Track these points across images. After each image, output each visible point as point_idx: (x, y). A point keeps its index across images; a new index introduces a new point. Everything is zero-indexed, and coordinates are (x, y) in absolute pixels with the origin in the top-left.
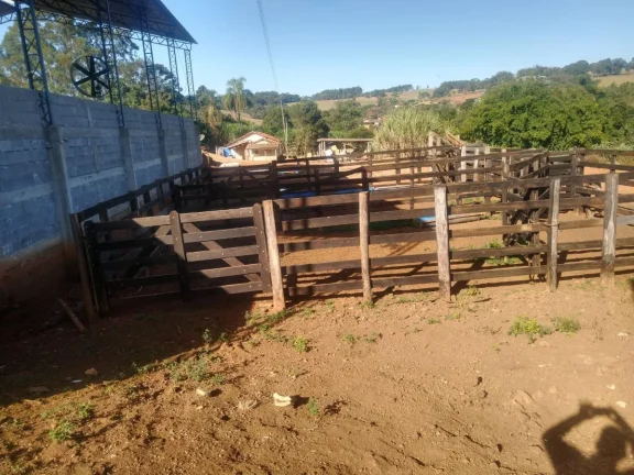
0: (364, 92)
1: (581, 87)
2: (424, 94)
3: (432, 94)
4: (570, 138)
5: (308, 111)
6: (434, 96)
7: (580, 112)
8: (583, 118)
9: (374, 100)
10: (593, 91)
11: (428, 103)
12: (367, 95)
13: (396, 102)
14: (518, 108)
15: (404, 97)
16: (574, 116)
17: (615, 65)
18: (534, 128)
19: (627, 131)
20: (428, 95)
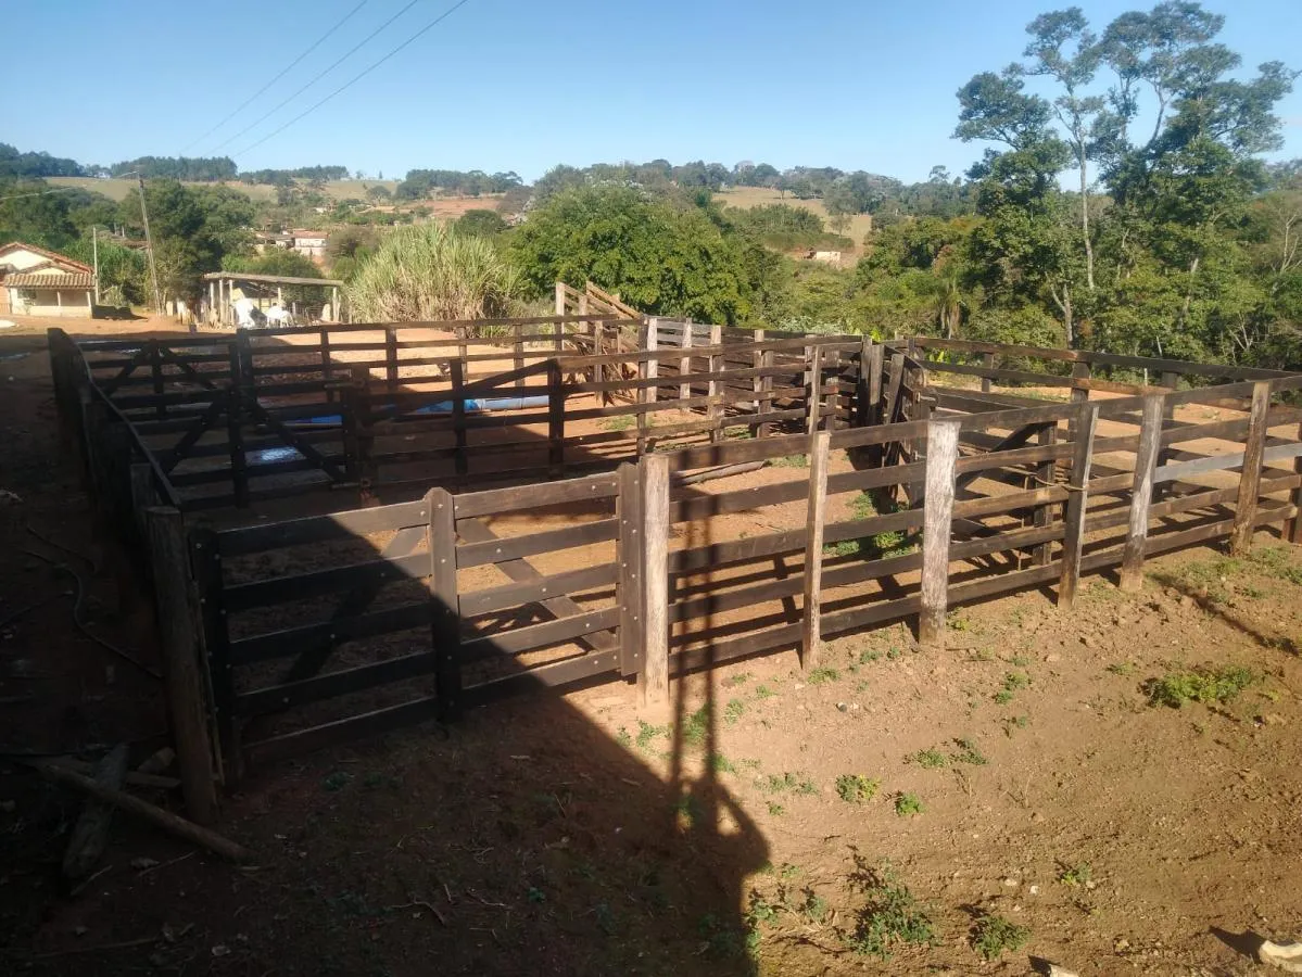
0: (240, 171)
1: (700, 211)
2: (378, 191)
3: (393, 193)
4: (689, 304)
5: (173, 205)
6: (398, 197)
7: (705, 254)
8: (710, 266)
9: (269, 191)
10: (717, 220)
11: (388, 209)
12: (249, 178)
13: (318, 202)
14: (604, 237)
15: (335, 191)
16: (696, 262)
17: (712, 174)
18: (630, 280)
19: (767, 295)
20: (387, 193)
